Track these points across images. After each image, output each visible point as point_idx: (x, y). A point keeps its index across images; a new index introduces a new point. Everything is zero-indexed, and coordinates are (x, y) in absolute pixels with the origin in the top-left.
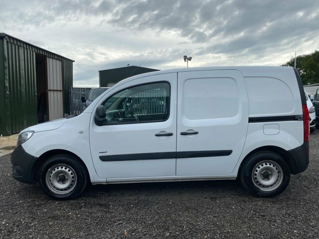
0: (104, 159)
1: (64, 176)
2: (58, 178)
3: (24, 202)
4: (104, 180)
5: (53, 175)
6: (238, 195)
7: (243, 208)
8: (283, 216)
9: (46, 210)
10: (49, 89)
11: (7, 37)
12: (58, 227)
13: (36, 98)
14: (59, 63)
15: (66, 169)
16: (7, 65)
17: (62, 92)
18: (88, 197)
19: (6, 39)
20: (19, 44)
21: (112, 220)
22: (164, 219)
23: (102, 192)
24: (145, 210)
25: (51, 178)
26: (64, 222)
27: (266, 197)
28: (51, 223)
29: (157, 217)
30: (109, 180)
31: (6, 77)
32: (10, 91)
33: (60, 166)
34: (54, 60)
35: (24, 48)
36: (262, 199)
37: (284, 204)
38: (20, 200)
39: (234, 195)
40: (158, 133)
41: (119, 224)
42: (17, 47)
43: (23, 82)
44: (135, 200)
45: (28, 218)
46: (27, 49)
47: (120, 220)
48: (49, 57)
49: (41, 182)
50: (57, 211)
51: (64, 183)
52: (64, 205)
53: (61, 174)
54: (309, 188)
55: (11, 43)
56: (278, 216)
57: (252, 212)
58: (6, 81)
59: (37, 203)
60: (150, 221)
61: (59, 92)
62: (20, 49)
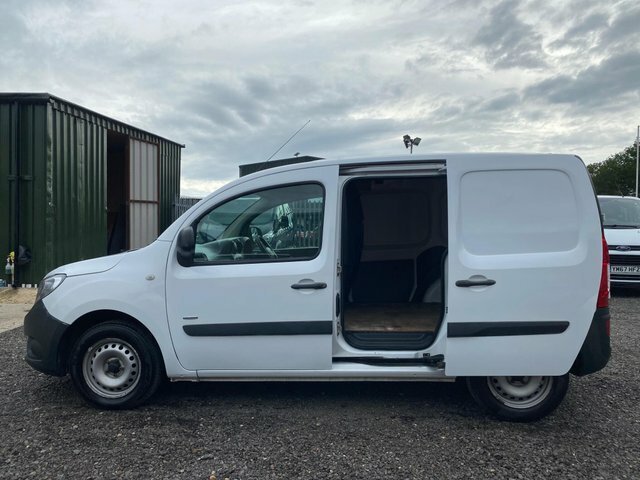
0: (193, 331)
1: (117, 362)
2: (107, 365)
3: (41, 411)
4: (192, 373)
5: (98, 360)
6: (461, 415)
7: (462, 441)
8: (542, 461)
9: (76, 426)
10: (131, 198)
11: (52, 101)
12: (88, 458)
13: (105, 215)
14: (152, 150)
15: (121, 348)
16: (51, 153)
17: (156, 206)
18: (160, 405)
19: (52, 105)
20: (76, 114)
21: (195, 451)
22: (295, 455)
23: (193, 398)
24: (265, 435)
25: (93, 366)
26: (103, 449)
27: (518, 422)
28: (77, 451)
29: (282, 450)
30: (203, 372)
31: (48, 175)
32: (55, 202)
33: (110, 342)
34: (144, 145)
35: (86, 120)
36: (508, 423)
37: (552, 436)
38: (37, 405)
39: (452, 413)
40: (296, 282)
41: (206, 459)
42: (72, 119)
43: (81, 185)
44: (252, 414)
45: (40, 439)
46: (91, 122)
47: (209, 452)
48: (134, 139)
49: (74, 372)
50: (96, 430)
51: (116, 376)
52: (114, 418)
53: (113, 359)
54: (616, 407)
55: (62, 112)
56: (532, 459)
57: (479, 448)
58: (48, 183)
59: (65, 413)
60: (268, 455)
61: (150, 206)
62: (78, 124)
